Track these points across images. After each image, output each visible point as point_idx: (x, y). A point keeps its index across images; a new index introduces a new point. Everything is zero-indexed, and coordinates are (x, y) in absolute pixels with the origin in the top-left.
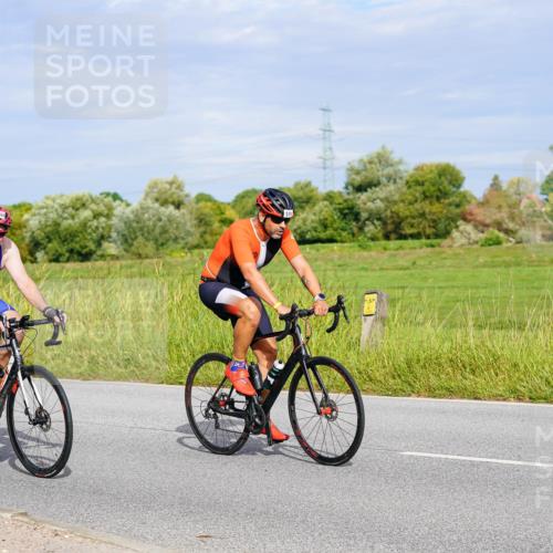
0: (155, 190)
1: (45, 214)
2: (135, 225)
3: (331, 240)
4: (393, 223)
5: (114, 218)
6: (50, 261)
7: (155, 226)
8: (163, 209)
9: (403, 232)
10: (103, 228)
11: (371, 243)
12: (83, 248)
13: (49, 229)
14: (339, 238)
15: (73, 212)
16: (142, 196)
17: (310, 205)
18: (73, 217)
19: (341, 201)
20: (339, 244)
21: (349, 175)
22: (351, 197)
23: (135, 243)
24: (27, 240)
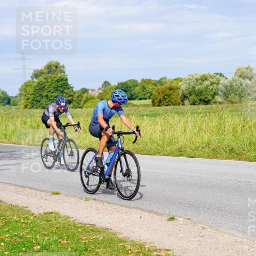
0: (240, 72)
1: (189, 83)
2: (229, 88)
5: (220, 85)
6: (191, 104)
7: (239, 88)
8: (243, 81)
10: (215, 89)
12: (205, 98)
13: (191, 90)
15: (202, 82)
16: (233, 74)
18: (201, 85)
23: (230, 96)
24: (180, 95)
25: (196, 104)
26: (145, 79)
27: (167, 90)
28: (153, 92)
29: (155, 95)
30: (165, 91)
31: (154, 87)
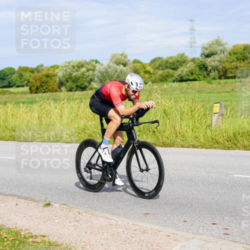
0: (115, 58)
1: (66, 70)
2: (105, 74)
3: (195, 80)
4: (223, 71)
5: (96, 71)
6: (68, 91)
7: (114, 74)
8: (118, 67)
9: (228, 76)
10: (91, 76)
11: (213, 81)
12: (82, 84)
13: (67, 76)
14: (198, 79)
15: (78, 69)
16: (109, 60)
17: (185, 64)
19: (199, 62)
20: (199, 82)
21: (202, 50)
22: (204, 60)
24: (57, 82)
25: (73, 90)
26: (22, 66)
27: (44, 78)
28: (31, 80)
29: (32, 82)
30: (42, 78)
31: (31, 74)
